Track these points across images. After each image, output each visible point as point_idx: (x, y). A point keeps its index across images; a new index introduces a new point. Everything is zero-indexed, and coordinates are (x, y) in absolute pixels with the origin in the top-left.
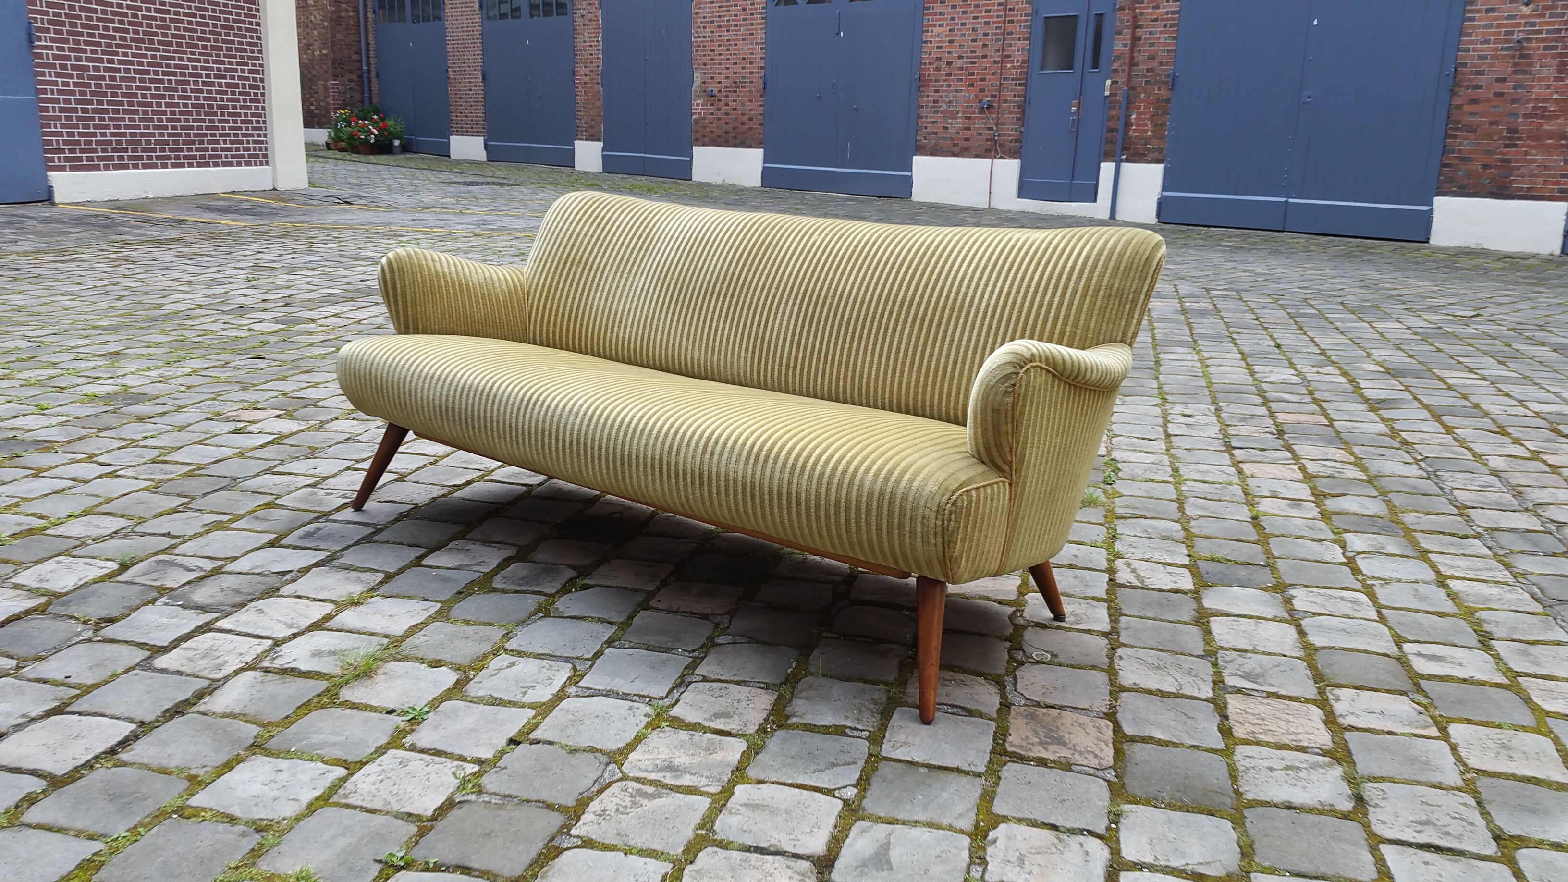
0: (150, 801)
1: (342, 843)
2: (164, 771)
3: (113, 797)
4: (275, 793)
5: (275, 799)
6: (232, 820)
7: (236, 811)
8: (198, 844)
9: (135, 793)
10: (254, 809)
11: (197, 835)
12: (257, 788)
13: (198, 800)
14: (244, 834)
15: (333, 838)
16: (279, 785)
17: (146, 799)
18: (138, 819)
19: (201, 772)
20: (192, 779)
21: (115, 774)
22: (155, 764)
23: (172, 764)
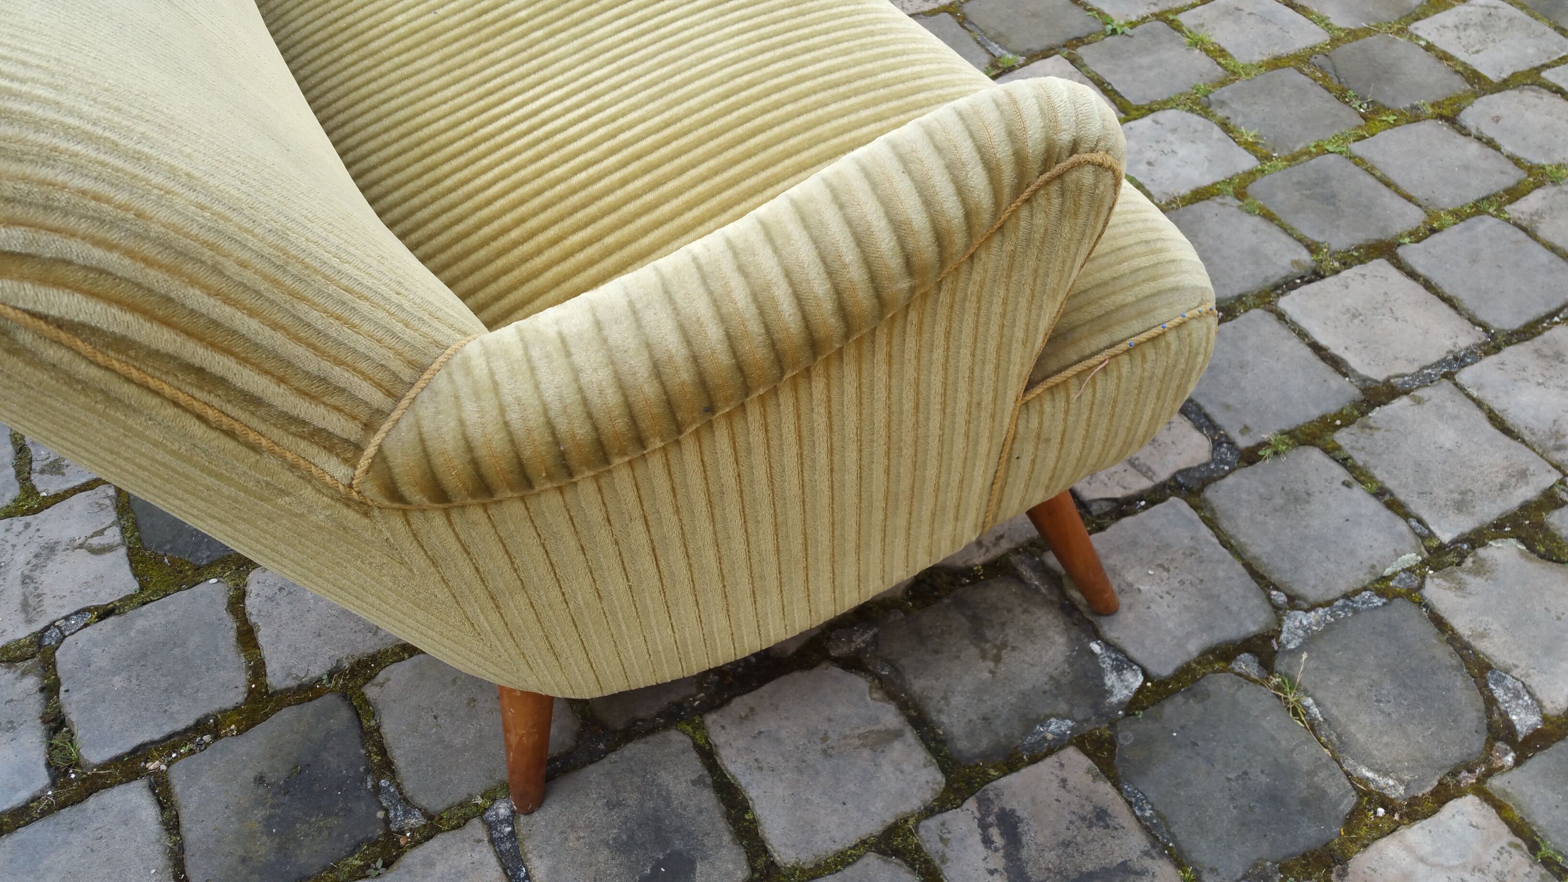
0: (1295, 179)
1: (1146, 60)
2: (1269, 217)
3: (1330, 199)
4: (1170, 137)
5: (1174, 131)
6: (1225, 126)
7: (1217, 132)
8: (1268, 109)
9: (1308, 197)
10: (1200, 127)
11: (1264, 119)
12: (1184, 150)
13: (1247, 162)
14: (1222, 104)
15: (1150, 68)
16: (1162, 145)
17: (1299, 183)
18: (1313, 162)
19: (1229, 199)
20: (1240, 195)
21: (1322, 232)
22: (1274, 230)
23: (1255, 221)
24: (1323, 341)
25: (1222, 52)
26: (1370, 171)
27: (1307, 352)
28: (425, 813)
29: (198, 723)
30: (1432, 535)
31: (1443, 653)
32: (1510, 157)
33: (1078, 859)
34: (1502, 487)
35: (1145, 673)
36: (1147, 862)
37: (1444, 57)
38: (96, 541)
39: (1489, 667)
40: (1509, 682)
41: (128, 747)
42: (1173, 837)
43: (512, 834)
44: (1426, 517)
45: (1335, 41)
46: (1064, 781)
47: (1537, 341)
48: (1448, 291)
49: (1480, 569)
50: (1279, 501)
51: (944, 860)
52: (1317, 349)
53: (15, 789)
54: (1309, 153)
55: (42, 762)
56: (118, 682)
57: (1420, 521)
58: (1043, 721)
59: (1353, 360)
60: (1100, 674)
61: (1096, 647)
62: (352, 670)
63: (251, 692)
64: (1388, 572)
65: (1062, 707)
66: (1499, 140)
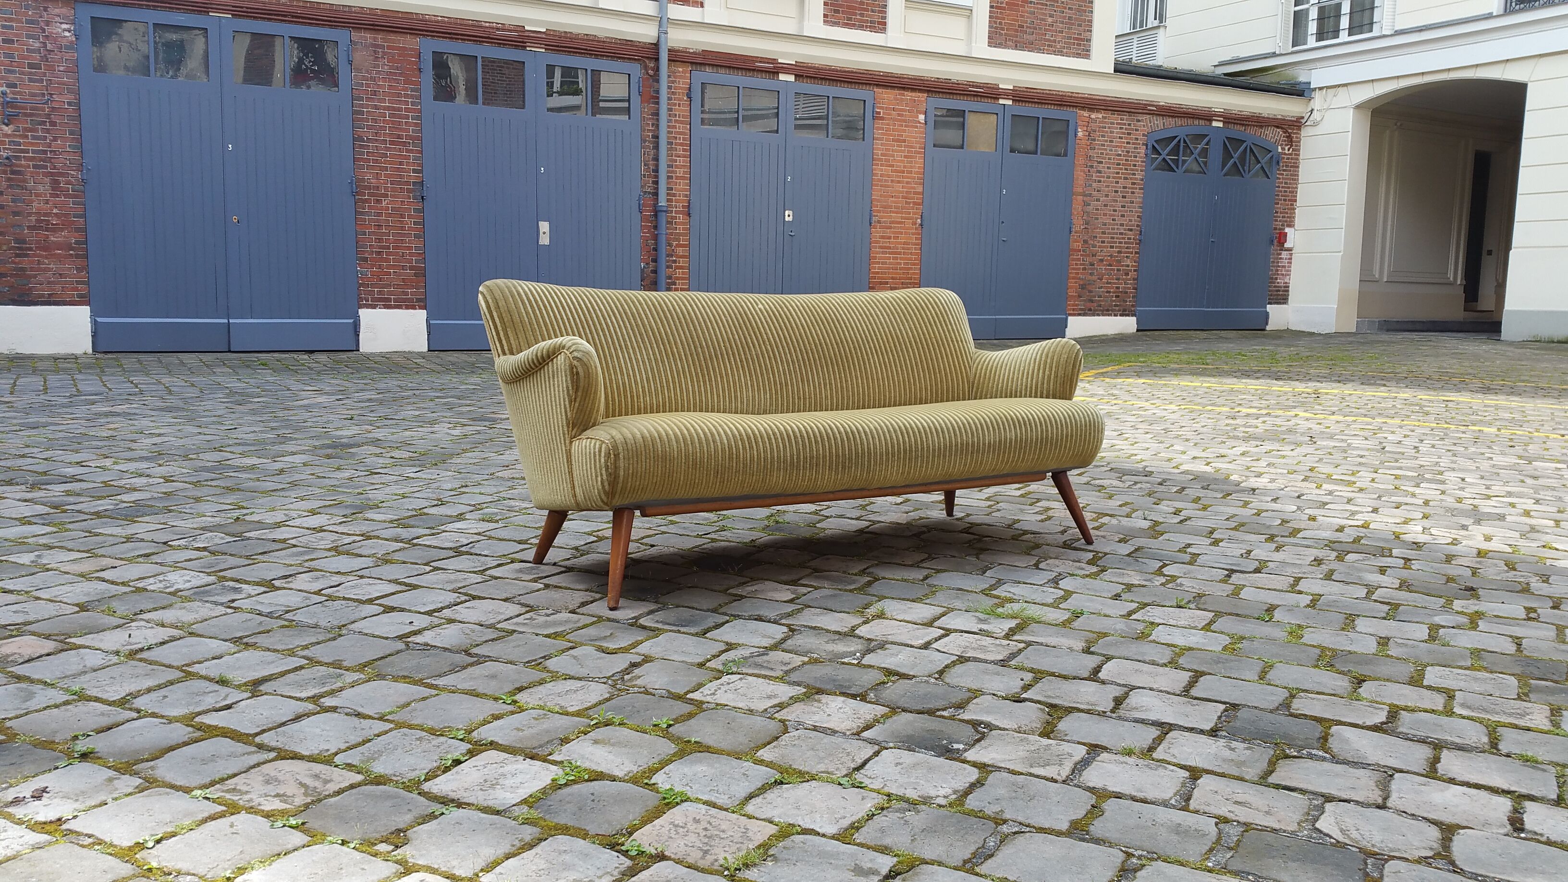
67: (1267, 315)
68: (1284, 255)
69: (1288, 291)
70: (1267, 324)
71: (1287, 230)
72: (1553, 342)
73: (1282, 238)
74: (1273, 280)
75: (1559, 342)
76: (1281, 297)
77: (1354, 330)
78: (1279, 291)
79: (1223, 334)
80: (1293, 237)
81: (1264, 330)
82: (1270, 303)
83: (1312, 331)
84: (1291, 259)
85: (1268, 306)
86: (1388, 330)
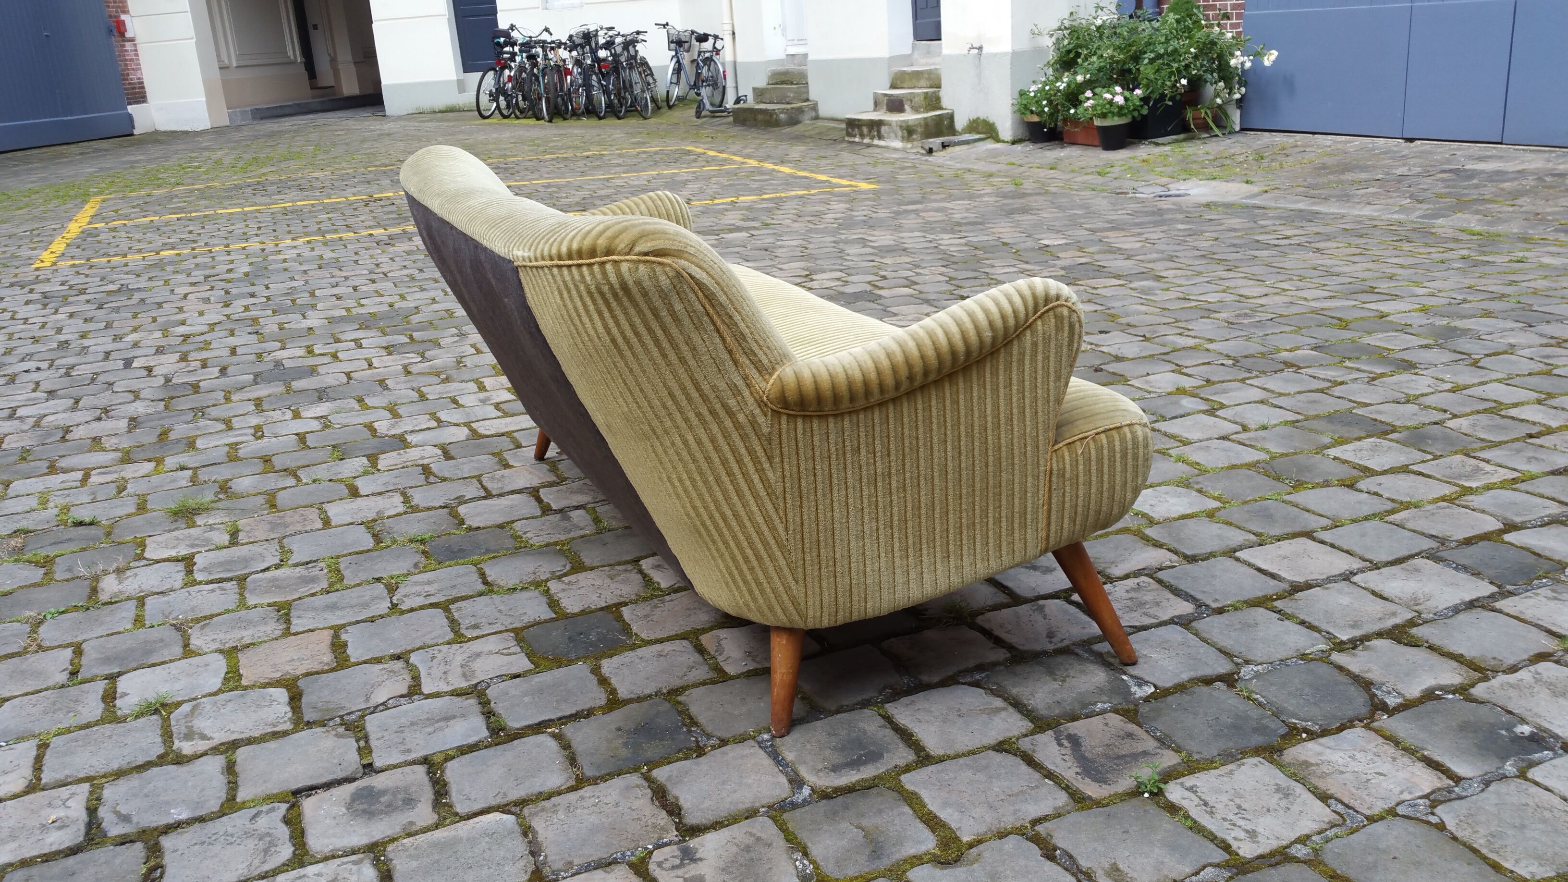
0: (1246, 510)
2: (1229, 524)
3: (1269, 516)
6: (1200, 491)
7: (1195, 494)
8: (1228, 484)
9: (1254, 516)
10: (1183, 493)
11: (1226, 488)
13: (1215, 504)
14: (1198, 483)
17: (1249, 511)
18: (1258, 503)
19: (1203, 518)
20: (1210, 516)
21: (1264, 529)
22: (1232, 528)
23: (1220, 525)
24: (1264, 567)
25: (1198, 464)
26: (1296, 506)
27: (1256, 572)
28: (719, 739)
29: (577, 712)
30: (1335, 637)
31: (1342, 678)
32: (1388, 499)
33: (1116, 750)
34: (1380, 619)
35: (1155, 686)
36: (1159, 751)
37: (1345, 462)
38: (505, 651)
39: (1372, 684)
40: (1384, 688)
41: (536, 721)
42: (1174, 742)
43: (772, 745)
44: (1331, 630)
45: (1273, 458)
46: (1107, 724)
47: (1403, 565)
48: (1345, 548)
49: (1366, 649)
50: (1238, 626)
51: (1034, 751)
52: (1259, 570)
53: (470, 736)
54: (1256, 501)
55: (484, 727)
56: (526, 699)
57: (1328, 633)
58: (1095, 703)
59: (1283, 574)
60: (1128, 687)
61: (1124, 677)
62: (668, 692)
63: (609, 700)
64: (1307, 652)
65: (1105, 698)
66: (1380, 492)
67: (130, 118)
68: (128, 46)
69: (143, 88)
70: (133, 127)
71: (123, 17)
72: (435, 112)
73: (120, 28)
74: (125, 77)
75: (441, 112)
76: (139, 96)
77: (228, 123)
78: (134, 88)
79: (96, 144)
80: (134, 26)
81: (132, 135)
82: (130, 104)
83: (185, 128)
84: (136, 50)
85: (129, 107)
86: (262, 119)
